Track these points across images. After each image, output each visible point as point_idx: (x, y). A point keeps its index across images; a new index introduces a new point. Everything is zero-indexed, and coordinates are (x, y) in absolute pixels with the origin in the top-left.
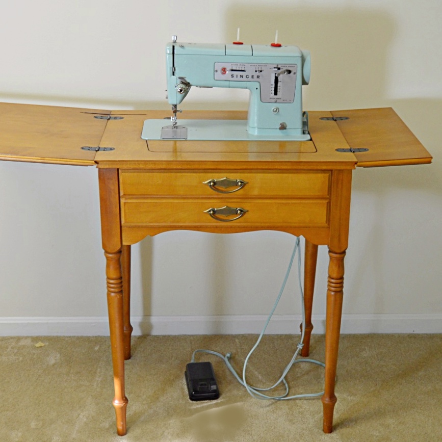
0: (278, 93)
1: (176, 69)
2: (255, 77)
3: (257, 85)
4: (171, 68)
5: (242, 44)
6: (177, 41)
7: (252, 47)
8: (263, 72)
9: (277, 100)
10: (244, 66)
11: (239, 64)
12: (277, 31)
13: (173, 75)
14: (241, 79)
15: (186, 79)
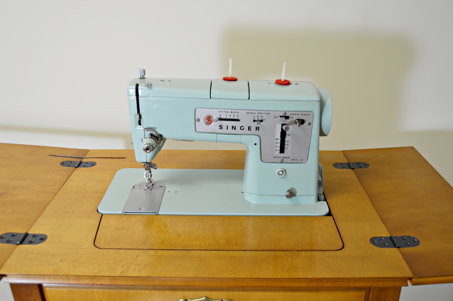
0: (285, 150)
1: (143, 116)
2: (253, 128)
3: (256, 140)
4: (135, 115)
5: (235, 80)
6: (146, 77)
7: (248, 83)
8: (264, 121)
9: (284, 159)
10: (237, 114)
11: (230, 111)
12: (285, 63)
13: (140, 124)
14: (234, 131)
15: (157, 130)
